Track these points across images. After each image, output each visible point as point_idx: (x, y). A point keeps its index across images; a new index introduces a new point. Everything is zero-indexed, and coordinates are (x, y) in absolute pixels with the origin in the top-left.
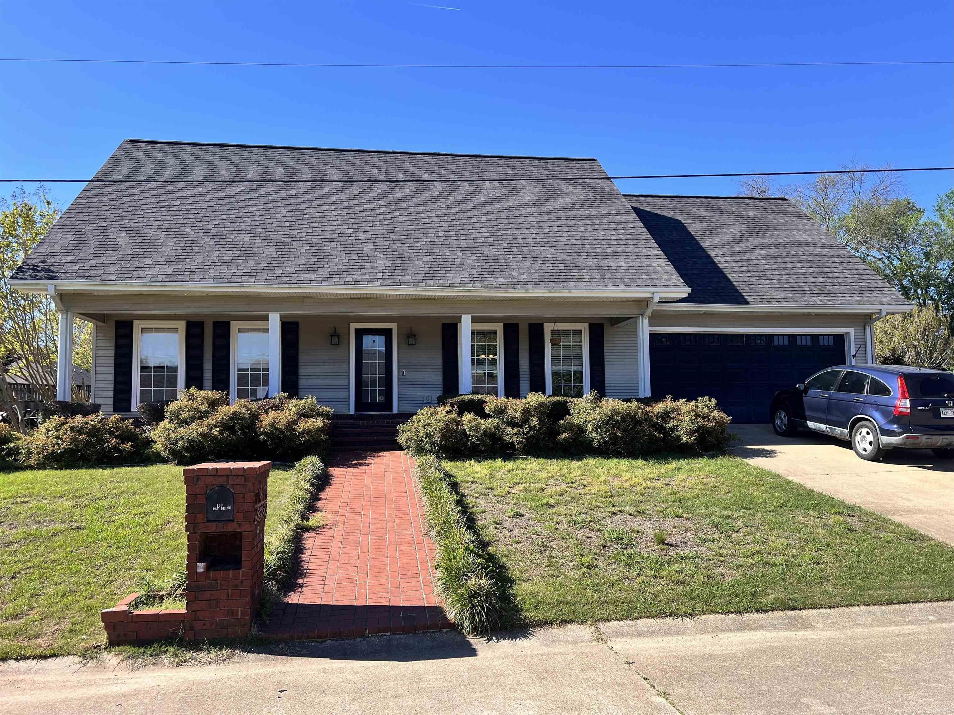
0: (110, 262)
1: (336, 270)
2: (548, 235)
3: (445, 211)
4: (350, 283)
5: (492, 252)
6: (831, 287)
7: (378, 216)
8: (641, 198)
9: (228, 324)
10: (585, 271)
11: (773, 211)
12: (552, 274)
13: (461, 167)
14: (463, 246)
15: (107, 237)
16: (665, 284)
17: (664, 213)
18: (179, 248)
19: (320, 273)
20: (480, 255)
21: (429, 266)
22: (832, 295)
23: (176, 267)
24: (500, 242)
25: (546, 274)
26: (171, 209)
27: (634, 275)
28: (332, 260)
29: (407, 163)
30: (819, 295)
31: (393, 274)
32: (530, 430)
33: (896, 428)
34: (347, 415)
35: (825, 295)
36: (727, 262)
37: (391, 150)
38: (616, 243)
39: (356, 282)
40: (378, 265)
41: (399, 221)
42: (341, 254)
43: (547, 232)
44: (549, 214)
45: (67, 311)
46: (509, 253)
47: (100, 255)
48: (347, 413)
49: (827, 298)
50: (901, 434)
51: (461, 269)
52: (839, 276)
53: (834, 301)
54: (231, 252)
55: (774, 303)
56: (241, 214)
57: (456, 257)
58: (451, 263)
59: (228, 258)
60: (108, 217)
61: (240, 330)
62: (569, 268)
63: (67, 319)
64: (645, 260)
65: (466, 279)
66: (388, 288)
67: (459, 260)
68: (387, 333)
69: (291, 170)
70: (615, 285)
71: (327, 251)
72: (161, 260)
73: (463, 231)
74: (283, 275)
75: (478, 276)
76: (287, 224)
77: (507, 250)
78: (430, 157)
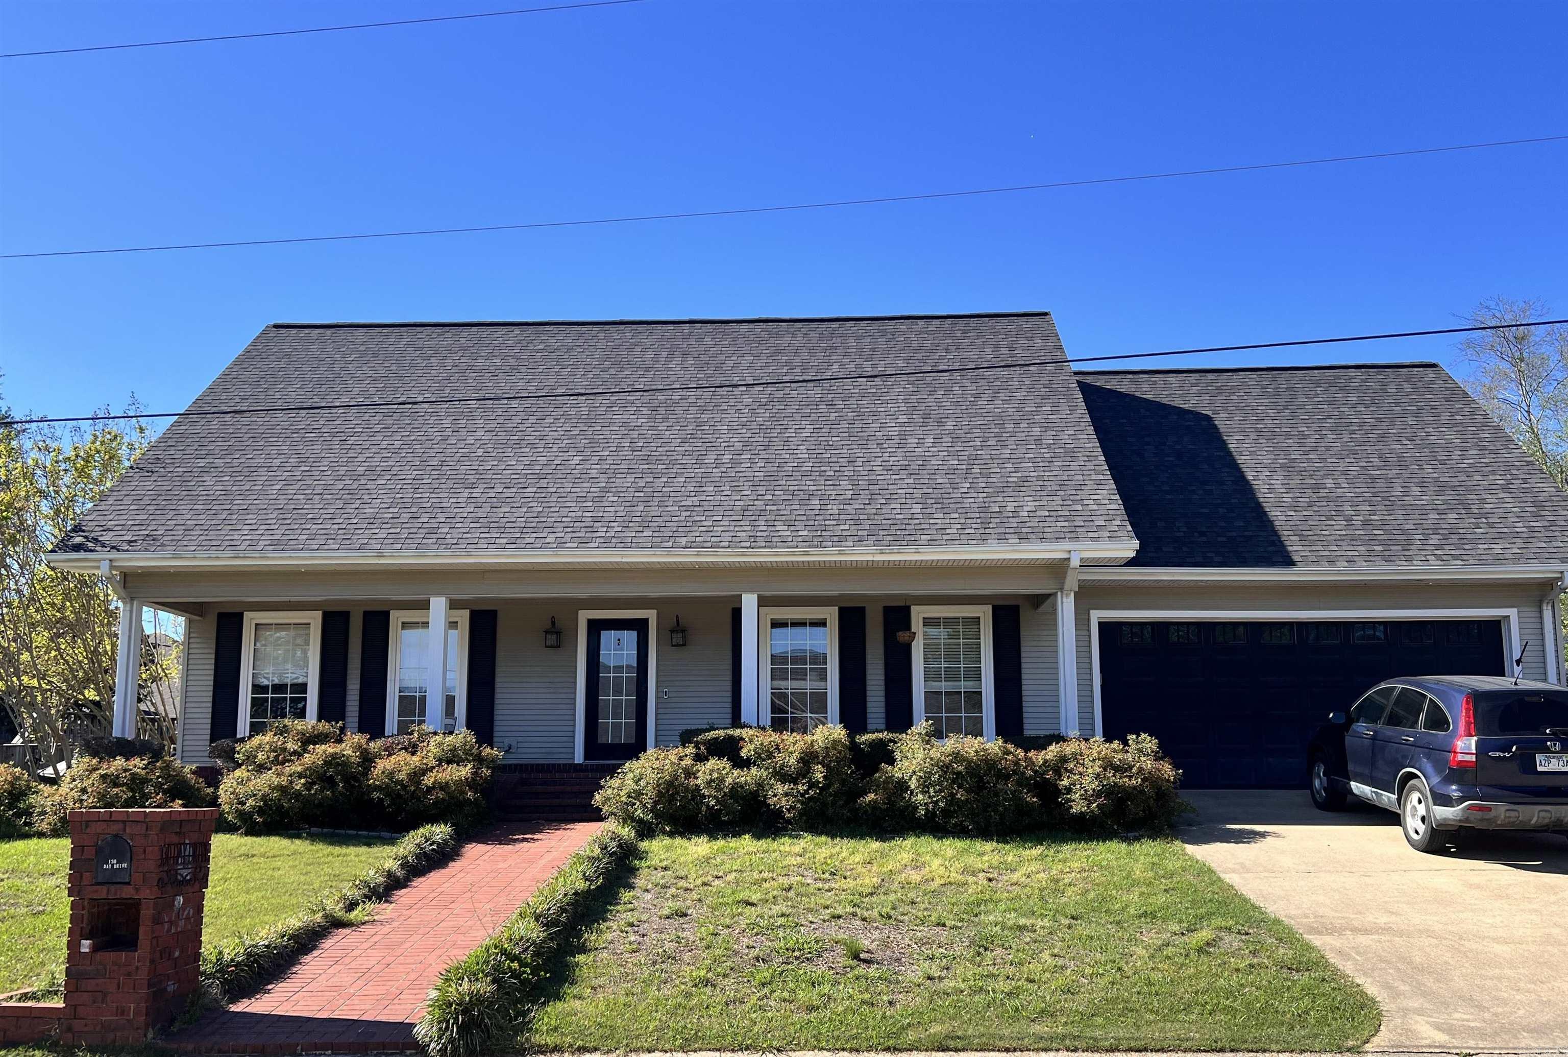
0: (195, 522)
1: (534, 525)
2: (912, 454)
3: (745, 419)
4: (550, 546)
5: (803, 488)
6: (1470, 531)
7: (631, 432)
8: (1141, 376)
9: (386, 615)
10: (957, 516)
11: (1400, 389)
12: (894, 522)
13: (799, 340)
14: (756, 479)
15: (201, 484)
16: (1096, 535)
17: (1178, 403)
18: (302, 497)
19: (507, 530)
20: (782, 493)
21: (688, 513)
22: (1466, 547)
23: (289, 527)
24: (823, 469)
25: (884, 522)
26: (307, 435)
27: (1043, 519)
28: (534, 509)
29: (708, 339)
30: (1439, 547)
31: (624, 529)
32: (810, 788)
33: (1456, 791)
34: (571, 765)
35: (1452, 547)
36: (1271, 490)
37: (686, 318)
38: (1030, 465)
39: (561, 544)
40: (605, 514)
41: (662, 441)
42: (551, 499)
43: (912, 449)
44: (926, 416)
45: (132, 599)
46: (832, 488)
47: (184, 512)
48: (571, 762)
49: (1453, 552)
50: (1461, 800)
51: (740, 518)
52: (1494, 511)
53: (1465, 558)
54: (379, 501)
55: (1342, 565)
56: (413, 438)
57: (739, 498)
58: (728, 508)
59: (372, 510)
60: (211, 452)
61: (405, 625)
62: (929, 511)
63: (131, 611)
64: (1074, 492)
65: (744, 534)
66: (608, 552)
67: (742, 503)
68: (640, 626)
69: (513, 362)
70: (1002, 538)
71: (529, 495)
72: (271, 516)
73: (764, 452)
74: (449, 536)
75: (765, 528)
76: (480, 452)
77: (831, 483)
78: (752, 326)
